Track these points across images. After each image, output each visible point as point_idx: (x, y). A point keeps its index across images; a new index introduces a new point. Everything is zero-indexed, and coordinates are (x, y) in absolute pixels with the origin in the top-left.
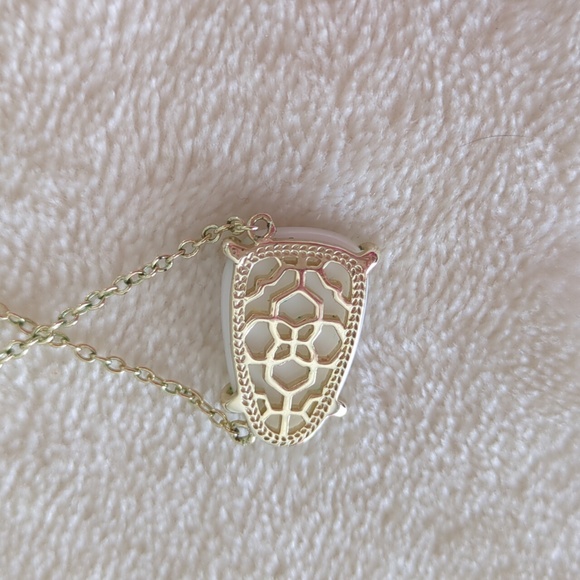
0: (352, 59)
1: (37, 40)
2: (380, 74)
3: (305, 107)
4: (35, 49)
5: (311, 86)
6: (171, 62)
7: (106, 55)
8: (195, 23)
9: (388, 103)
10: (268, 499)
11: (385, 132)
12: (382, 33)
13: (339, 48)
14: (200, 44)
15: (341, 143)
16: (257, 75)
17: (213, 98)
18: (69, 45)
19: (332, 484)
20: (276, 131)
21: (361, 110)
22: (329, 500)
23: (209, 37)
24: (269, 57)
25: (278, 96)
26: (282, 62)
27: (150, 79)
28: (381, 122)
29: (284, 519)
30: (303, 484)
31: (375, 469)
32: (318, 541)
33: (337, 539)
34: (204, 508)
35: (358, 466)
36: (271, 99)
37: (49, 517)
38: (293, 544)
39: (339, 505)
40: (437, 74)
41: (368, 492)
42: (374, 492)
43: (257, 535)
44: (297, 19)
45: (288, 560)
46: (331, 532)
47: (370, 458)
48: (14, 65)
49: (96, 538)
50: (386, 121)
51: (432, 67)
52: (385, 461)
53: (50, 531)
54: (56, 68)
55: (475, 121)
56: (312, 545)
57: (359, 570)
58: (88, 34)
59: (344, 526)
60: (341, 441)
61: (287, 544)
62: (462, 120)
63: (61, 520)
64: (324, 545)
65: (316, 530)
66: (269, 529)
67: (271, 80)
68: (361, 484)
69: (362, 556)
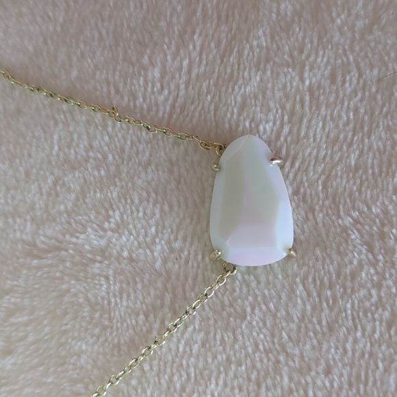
0: (304, 57)
1: (150, 85)
2: (319, 60)
3: (285, 87)
4: (149, 90)
5: (285, 75)
6: (216, 85)
7: (182, 87)
8: (225, 60)
9: (327, 73)
10: (311, 322)
11: (330, 87)
12: (315, 40)
13: (296, 53)
14: (229, 71)
15: (307, 98)
16: (258, 78)
17: (239, 99)
18: (165, 85)
19: (349, 306)
20: (272, 105)
21: (314, 80)
22: (350, 318)
23: (233, 65)
24: (262, 66)
25: (270, 85)
26: (269, 67)
27: (207, 96)
28: (326, 83)
29: (324, 334)
30: (331, 309)
31: (374, 292)
32: (349, 346)
33: (361, 345)
34: (273, 336)
35: (363, 292)
36: (267, 89)
37: (181, 349)
38: (333, 350)
39: (357, 321)
40: (348, 53)
41: (373, 308)
42: (377, 309)
43: (308, 347)
44: (272, 44)
45: (332, 362)
46: (356, 341)
47: (369, 285)
48: (141, 99)
49: (210, 360)
50: (328, 82)
51: (345, 51)
52: (379, 286)
53: (182, 358)
54: (161, 98)
55: (375, 72)
56: (345, 351)
57: (380, 365)
58: (173, 77)
59: (363, 335)
60: (349, 278)
61: (328, 351)
62: (368, 72)
63: (188, 349)
64: (354, 350)
65: (346, 340)
66: (315, 342)
67: (265, 78)
68: (367, 304)
69: (380, 355)
